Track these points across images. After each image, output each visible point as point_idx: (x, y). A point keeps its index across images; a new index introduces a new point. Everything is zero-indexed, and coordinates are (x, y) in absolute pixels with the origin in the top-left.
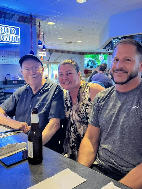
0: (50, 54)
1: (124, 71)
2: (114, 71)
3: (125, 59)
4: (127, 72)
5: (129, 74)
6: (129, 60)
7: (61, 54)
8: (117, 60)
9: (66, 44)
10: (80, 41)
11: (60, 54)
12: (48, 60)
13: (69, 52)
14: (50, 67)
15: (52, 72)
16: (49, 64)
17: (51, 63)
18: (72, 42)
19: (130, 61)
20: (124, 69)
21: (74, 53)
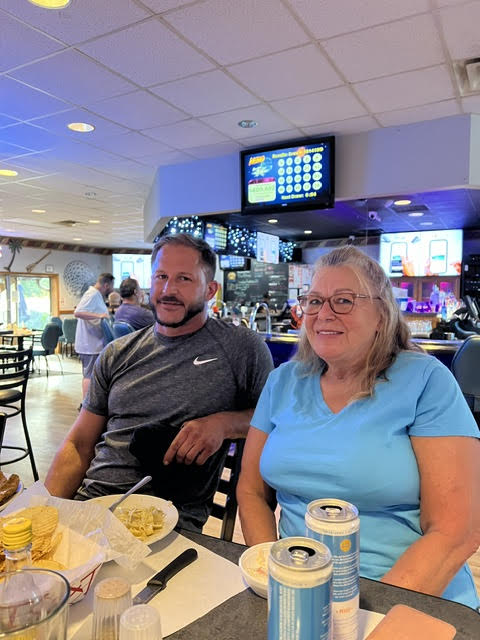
0: (14, 251)
1: (177, 300)
2: (158, 302)
3: (180, 277)
4: (183, 305)
5: (187, 307)
6: (186, 279)
7: (47, 251)
8: (164, 277)
9: (57, 226)
10: (96, 219)
11: (42, 252)
12: (7, 266)
13: (68, 247)
14: (13, 287)
15: (19, 301)
16: (12, 279)
17: (17, 274)
18: (74, 222)
19: (188, 282)
20: (178, 297)
21: (83, 249)
